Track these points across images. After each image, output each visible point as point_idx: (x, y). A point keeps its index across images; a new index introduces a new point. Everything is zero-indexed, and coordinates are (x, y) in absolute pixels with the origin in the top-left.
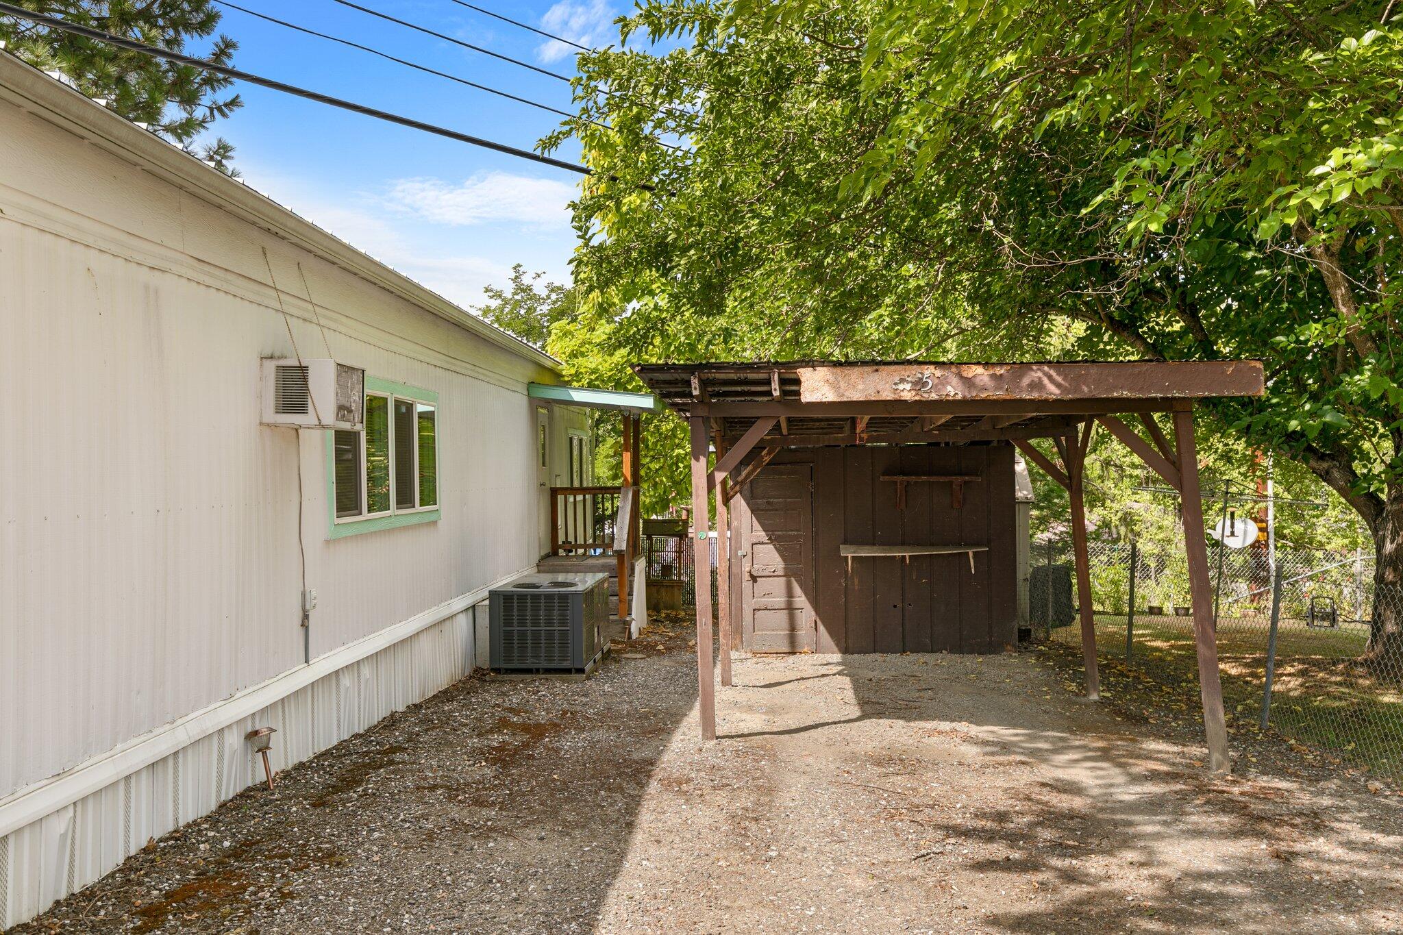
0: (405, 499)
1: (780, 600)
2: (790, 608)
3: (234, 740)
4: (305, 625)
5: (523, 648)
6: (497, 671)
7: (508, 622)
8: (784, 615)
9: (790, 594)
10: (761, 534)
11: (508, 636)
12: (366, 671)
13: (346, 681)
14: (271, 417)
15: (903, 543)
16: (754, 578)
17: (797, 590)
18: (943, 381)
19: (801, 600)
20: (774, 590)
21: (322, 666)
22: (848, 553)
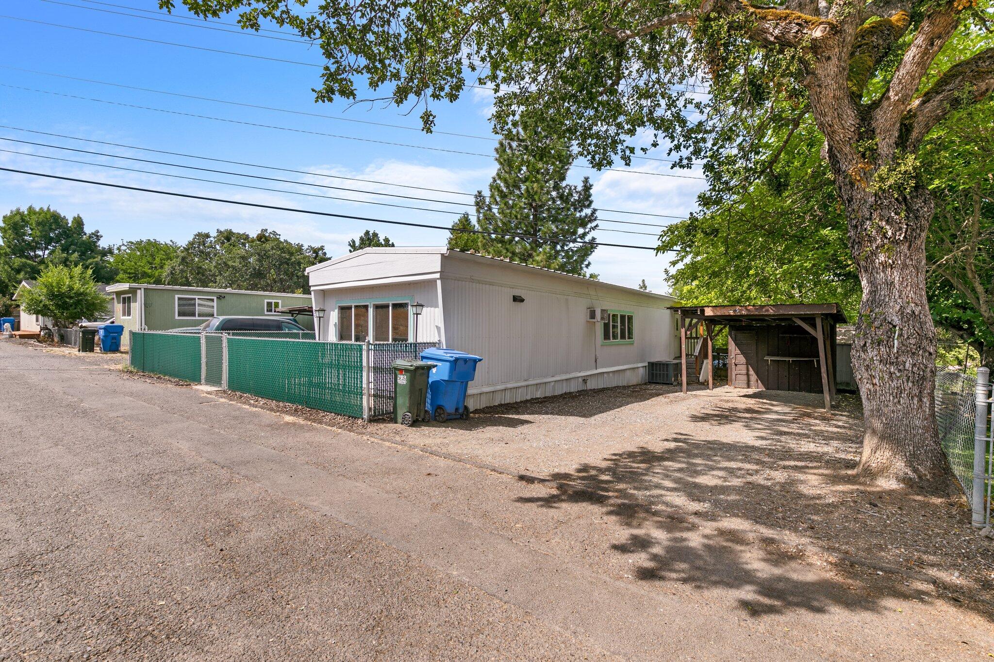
0: (623, 337)
1: (745, 372)
2: (748, 375)
3: (580, 380)
4: (596, 362)
5: (656, 377)
6: (650, 382)
7: (653, 370)
8: (745, 377)
9: (748, 370)
10: (738, 351)
11: (653, 374)
12: (611, 375)
13: (605, 375)
14: (589, 320)
15: (789, 356)
16: (736, 365)
17: (751, 369)
18: (742, 310)
19: (752, 372)
20: (742, 369)
21: (600, 371)
22: (769, 358)
